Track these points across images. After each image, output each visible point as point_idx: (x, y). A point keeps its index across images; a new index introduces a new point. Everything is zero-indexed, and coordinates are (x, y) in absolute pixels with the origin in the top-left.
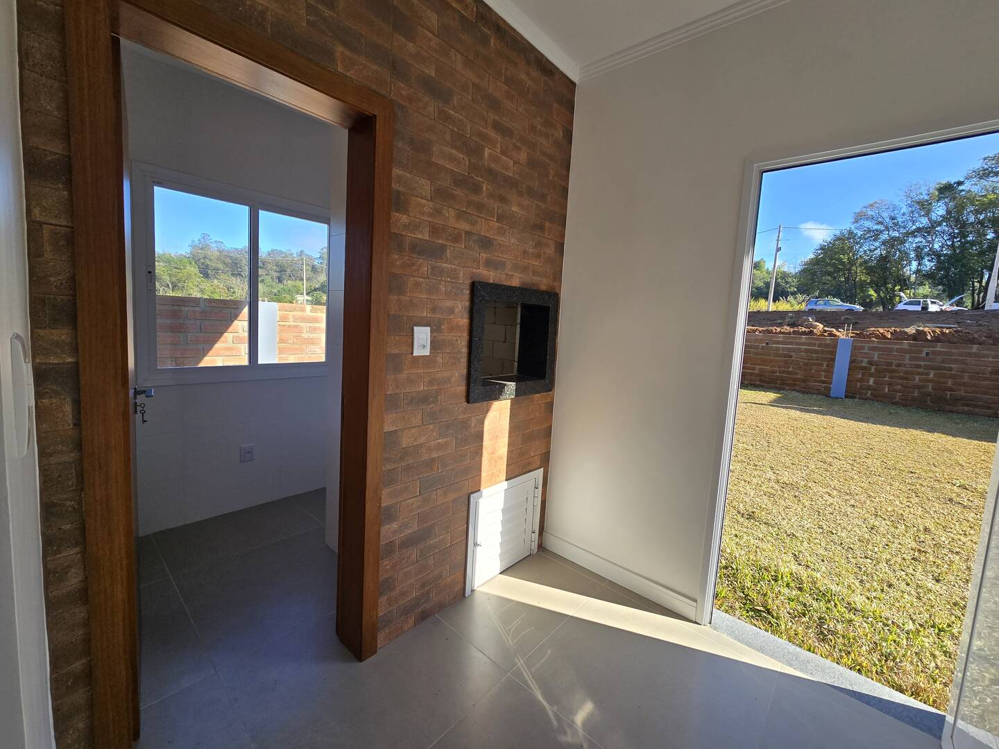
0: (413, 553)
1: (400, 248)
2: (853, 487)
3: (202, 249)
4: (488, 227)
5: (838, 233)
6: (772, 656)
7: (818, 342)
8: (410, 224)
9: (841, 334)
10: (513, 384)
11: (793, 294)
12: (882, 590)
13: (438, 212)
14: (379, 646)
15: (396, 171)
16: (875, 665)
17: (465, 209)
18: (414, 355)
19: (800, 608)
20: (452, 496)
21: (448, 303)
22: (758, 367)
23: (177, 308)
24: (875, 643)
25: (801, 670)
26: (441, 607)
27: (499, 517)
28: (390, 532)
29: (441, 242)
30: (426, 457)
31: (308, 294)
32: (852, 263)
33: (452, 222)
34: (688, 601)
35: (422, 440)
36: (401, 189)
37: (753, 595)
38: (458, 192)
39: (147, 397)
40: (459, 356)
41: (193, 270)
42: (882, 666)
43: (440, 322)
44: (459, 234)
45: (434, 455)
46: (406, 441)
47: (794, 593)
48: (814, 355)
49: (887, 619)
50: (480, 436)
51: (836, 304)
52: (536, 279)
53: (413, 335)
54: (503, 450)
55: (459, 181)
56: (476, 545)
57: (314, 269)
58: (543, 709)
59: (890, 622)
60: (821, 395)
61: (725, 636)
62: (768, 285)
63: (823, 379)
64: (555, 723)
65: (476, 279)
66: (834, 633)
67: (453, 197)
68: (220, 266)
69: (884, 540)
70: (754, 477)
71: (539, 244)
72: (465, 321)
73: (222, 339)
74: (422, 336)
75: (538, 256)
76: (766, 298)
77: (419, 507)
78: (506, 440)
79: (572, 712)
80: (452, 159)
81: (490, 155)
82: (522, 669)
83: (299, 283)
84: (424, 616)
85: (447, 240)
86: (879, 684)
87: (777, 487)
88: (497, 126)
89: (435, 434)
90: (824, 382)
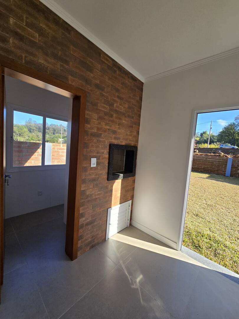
0: (90, 227)
1: (87, 135)
2: (230, 206)
3: (29, 123)
4: (115, 127)
5: (230, 123)
6: (199, 261)
7: (222, 159)
8: (91, 127)
9: (229, 156)
10: (122, 174)
11: (216, 142)
12: (235, 240)
13: (100, 123)
14: (78, 256)
15: (87, 112)
16: (231, 264)
17: (108, 122)
18: (91, 167)
19: (209, 245)
20: (102, 209)
21: (102, 151)
22: (203, 166)
23: (20, 145)
24: (231, 257)
25: (207, 266)
26: (98, 244)
27: (117, 215)
28: (82, 221)
29: (100, 132)
30: (94, 197)
31: (62, 138)
32: (234, 133)
33: (104, 126)
34: (174, 243)
35: (93, 192)
36: (88, 117)
37: (195, 241)
38: (106, 117)
39: (9, 178)
40: (105, 166)
41: (26, 130)
42: (233, 265)
43: (99, 156)
44: (106, 130)
45: (97, 197)
46: (88, 193)
47: (208, 241)
48: (220, 163)
49: (236, 250)
50: (111, 191)
51: (229, 146)
52: (130, 142)
53: (91, 161)
54: (119, 195)
55: (106, 114)
56: (109, 224)
57: (65, 130)
58: (127, 277)
59: (237, 251)
60: (223, 175)
61: (185, 254)
62: (208, 139)
63: (223, 170)
64: (130, 281)
65: (112, 143)
66: (219, 254)
67: (104, 119)
68: (35, 129)
69: (238, 224)
70: (199, 202)
71: (131, 132)
72: (107, 156)
73: (34, 155)
74: (94, 161)
75: (131, 135)
76: (207, 143)
77: (92, 213)
78: (120, 192)
79: (136, 278)
80: (104, 107)
81: (116, 106)
82: (122, 264)
83: (60, 135)
84: (93, 247)
85: (102, 132)
86: (231, 271)
87: (206, 206)
88: (118, 97)
89: (97, 190)
90: (223, 171)
